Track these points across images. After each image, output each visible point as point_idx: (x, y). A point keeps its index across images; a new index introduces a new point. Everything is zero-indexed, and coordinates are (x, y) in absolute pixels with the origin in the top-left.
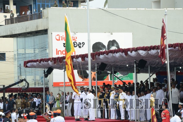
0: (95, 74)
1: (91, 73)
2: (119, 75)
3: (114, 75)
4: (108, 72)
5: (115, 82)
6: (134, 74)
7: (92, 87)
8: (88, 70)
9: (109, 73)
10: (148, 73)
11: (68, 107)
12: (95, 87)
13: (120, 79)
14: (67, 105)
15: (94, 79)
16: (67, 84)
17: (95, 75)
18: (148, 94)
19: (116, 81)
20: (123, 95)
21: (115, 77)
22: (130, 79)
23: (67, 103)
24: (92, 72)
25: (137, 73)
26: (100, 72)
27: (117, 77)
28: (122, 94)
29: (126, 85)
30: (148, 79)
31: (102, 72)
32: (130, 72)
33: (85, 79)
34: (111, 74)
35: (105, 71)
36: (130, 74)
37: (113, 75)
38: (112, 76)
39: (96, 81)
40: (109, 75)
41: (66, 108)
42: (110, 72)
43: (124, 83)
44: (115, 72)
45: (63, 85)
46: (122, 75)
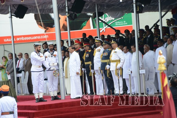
0: (66, 18)
1: (59, 18)
2: (107, 18)
3: (99, 19)
4: (89, 14)
5: (101, 31)
6: (133, 15)
7: (62, 42)
8: (53, 12)
9: (89, 17)
10: (158, 11)
11: (21, 80)
12: (67, 42)
13: (109, 26)
14: (20, 75)
15: (65, 28)
16: (18, 39)
17: (66, 20)
18: (158, 47)
19: (104, 29)
20: (117, 53)
21: (100, 21)
22: (127, 23)
23: (20, 72)
24: (60, 16)
25: (138, 13)
26: (74, 15)
27: (104, 22)
28: (115, 52)
29: (120, 35)
30: (159, 21)
31: (78, 15)
32: (126, 12)
33: (50, 28)
34: (94, 17)
35: (83, 12)
36: (126, 15)
37: (97, 18)
38: (95, 20)
39: (68, 31)
40: (91, 19)
41: (18, 81)
42: (92, 14)
43: (118, 32)
44: (101, 14)
45: (11, 42)
46: (113, 19)
